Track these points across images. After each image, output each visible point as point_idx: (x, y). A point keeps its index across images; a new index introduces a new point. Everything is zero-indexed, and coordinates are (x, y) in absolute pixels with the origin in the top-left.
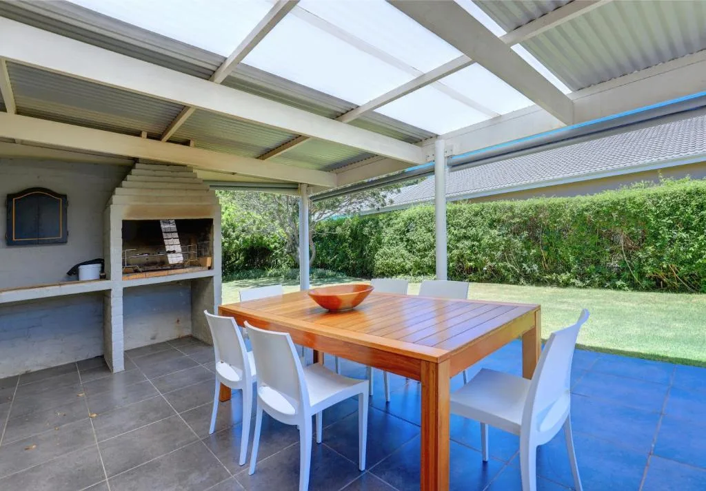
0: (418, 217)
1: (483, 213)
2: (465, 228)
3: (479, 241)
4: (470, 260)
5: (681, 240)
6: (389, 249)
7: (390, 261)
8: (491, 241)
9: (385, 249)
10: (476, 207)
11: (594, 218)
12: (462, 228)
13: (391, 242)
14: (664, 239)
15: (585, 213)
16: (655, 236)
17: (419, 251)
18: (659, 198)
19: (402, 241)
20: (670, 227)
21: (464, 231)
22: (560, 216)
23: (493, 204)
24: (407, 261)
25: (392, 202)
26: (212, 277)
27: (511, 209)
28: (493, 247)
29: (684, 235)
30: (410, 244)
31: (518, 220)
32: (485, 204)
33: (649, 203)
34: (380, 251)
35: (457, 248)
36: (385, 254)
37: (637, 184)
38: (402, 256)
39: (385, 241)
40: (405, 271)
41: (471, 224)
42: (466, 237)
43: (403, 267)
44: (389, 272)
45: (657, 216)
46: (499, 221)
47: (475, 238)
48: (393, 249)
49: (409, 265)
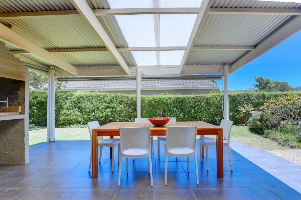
0: (85, 97)
1: (116, 97)
2: (109, 103)
3: (115, 109)
4: (111, 117)
5: (176, 111)
6: (68, 111)
7: (69, 117)
8: (120, 109)
9: (65, 111)
10: (113, 95)
11: (155, 103)
12: (107, 103)
13: (69, 107)
14: (172, 111)
15: (152, 101)
16: (170, 110)
17: (86, 112)
18: (171, 99)
19: (76, 108)
20: (173, 107)
21: (108, 104)
22: (144, 102)
23: (120, 94)
24: (79, 117)
25: (65, 87)
26: (24, 119)
27: (127, 97)
28: (121, 112)
29: (176, 110)
30: (81, 109)
31: (130, 102)
32: (117, 94)
33: (168, 100)
34: (62, 112)
35: (105, 112)
36: (65, 113)
37: (162, 94)
38: (76, 115)
39: (66, 107)
40: (78, 122)
41: (111, 102)
42: (109, 107)
43: (76, 120)
44: (68, 123)
45: (170, 104)
46: (123, 101)
47: (113, 108)
48: (71, 111)
49: (80, 119)
